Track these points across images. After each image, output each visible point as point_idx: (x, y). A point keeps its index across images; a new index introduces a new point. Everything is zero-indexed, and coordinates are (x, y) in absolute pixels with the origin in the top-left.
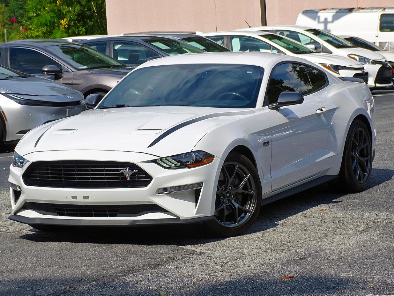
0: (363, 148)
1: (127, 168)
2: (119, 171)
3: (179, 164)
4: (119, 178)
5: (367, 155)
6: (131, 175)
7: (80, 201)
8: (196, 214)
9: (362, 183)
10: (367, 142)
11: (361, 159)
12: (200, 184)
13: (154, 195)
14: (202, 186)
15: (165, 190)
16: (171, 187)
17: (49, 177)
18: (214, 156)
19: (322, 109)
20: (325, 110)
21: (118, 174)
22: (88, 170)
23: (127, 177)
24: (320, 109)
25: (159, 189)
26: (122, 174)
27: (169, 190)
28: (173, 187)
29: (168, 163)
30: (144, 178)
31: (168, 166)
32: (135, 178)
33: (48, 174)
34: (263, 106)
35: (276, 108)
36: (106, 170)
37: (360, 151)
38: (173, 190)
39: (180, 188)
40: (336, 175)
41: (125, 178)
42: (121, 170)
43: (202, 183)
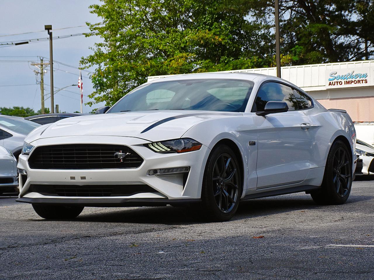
0: (344, 166)
1: (121, 151)
2: (113, 153)
3: (169, 150)
4: (113, 161)
5: (348, 174)
6: (124, 158)
7: (78, 181)
8: (183, 195)
9: (343, 197)
10: (348, 162)
11: (342, 176)
12: (188, 168)
13: (144, 176)
14: (189, 170)
15: (155, 172)
16: (160, 169)
17: (51, 161)
18: (202, 144)
19: (307, 124)
20: (308, 125)
21: (113, 157)
22: (86, 154)
23: (121, 159)
24: (304, 124)
25: (150, 171)
26: (117, 156)
27: (159, 171)
28: (163, 169)
29: (159, 148)
30: (136, 160)
31: (159, 151)
32: (128, 160)
33: (51, 158)
34: (251, 112)
35: (263, 115)
36: (102, 153)
37: (341, 169)
38: (162, 171)
39: (169, 170)
40: (319, 186)
41: (119, 160)
42: (115, 153)
43: (190, 167)
